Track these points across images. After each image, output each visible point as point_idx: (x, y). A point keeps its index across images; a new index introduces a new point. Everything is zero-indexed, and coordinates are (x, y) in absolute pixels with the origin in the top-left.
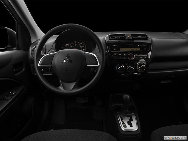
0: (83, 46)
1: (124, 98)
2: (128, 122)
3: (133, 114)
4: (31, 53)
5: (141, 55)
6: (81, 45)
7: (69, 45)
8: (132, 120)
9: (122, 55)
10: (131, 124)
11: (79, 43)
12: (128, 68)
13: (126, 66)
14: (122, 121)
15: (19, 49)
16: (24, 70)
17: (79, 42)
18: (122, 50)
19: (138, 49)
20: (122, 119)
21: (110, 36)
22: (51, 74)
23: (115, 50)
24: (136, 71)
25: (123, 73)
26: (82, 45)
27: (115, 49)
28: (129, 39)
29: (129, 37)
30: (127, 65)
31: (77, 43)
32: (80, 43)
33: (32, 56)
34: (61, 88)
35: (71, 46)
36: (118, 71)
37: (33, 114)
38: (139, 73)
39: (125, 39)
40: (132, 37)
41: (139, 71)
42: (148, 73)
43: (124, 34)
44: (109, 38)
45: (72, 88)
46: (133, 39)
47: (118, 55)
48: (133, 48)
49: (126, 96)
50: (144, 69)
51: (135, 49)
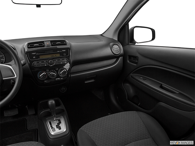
1: (49, 104)
2: (56, 126)
3: (61, 117)
5: (61, 60)
8: (61, 123)
9: (43, 62)
10: (60, 127)
12: (50, 74)
14: (51, 126)
18: (41, 57)
19: (58, 55)
20: (51, 124)
21: (28, 44)
23: (34, 59)
24: (58, 76)
25: (45, 80)
27: (34, 57)
28: (48, 46)
29: (48, 44)
30: (48, 72)
36: (40, 79)
39: (44, 46)
40: (51, 44)
41: (61, 76)
43: (43, 41)
44: (28, 46)
46: (52, 45)
47: (38, 63)
48: (53, 55)
49: (51, 102)
50: (65, 73)
51: (54, 56)
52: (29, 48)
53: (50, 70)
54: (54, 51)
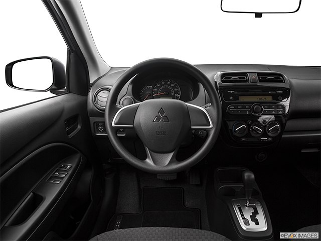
0: (176, 90)
1: (246, 177)
2: (251, 216)
3: (258, 203)
4: (92, 100)
5: (273, 108)
6: (172, 87)
7: (153, 88)
8: (258, 214)
9: (244, 107)
10: (257, 220)
11: (170, 85)
12: (253, 129)
13: (249, 126)
14: (242, 215)
15: (69, 93)
16: (79, 127)
17: (168, 83)
18: (242, 99)
19: (269, 99)
20: (241, 211)
21: (223, 75)
22: (123, 134)
23: (231, 100)
24: (265, 134)
25: (243, 137)
26: (174, 88)
27: (231, 98)
28: (254, 81)
29: (253, 77)
30: (251, 125)
31: (166, 84)
32: (171, 83)
33: (93, 105)
34: (149, 161)
35: (156, 90)
36: (236, 134)
37: (92, 199)
38: (269, 137)
39: (246, 81)
40: (259, 78)
41: (269, 134)
42: (283, 136)
43: (246, 73)
44: (222, 78)
45: (167, 162)
46: (260, 81)
47: (236, 107)
48: (261, 97)
49: (249, 175)
50: (277, 131)
51: (263, 98)
52: (223, 81)
53: (253, 122)
54: (263, 92)
